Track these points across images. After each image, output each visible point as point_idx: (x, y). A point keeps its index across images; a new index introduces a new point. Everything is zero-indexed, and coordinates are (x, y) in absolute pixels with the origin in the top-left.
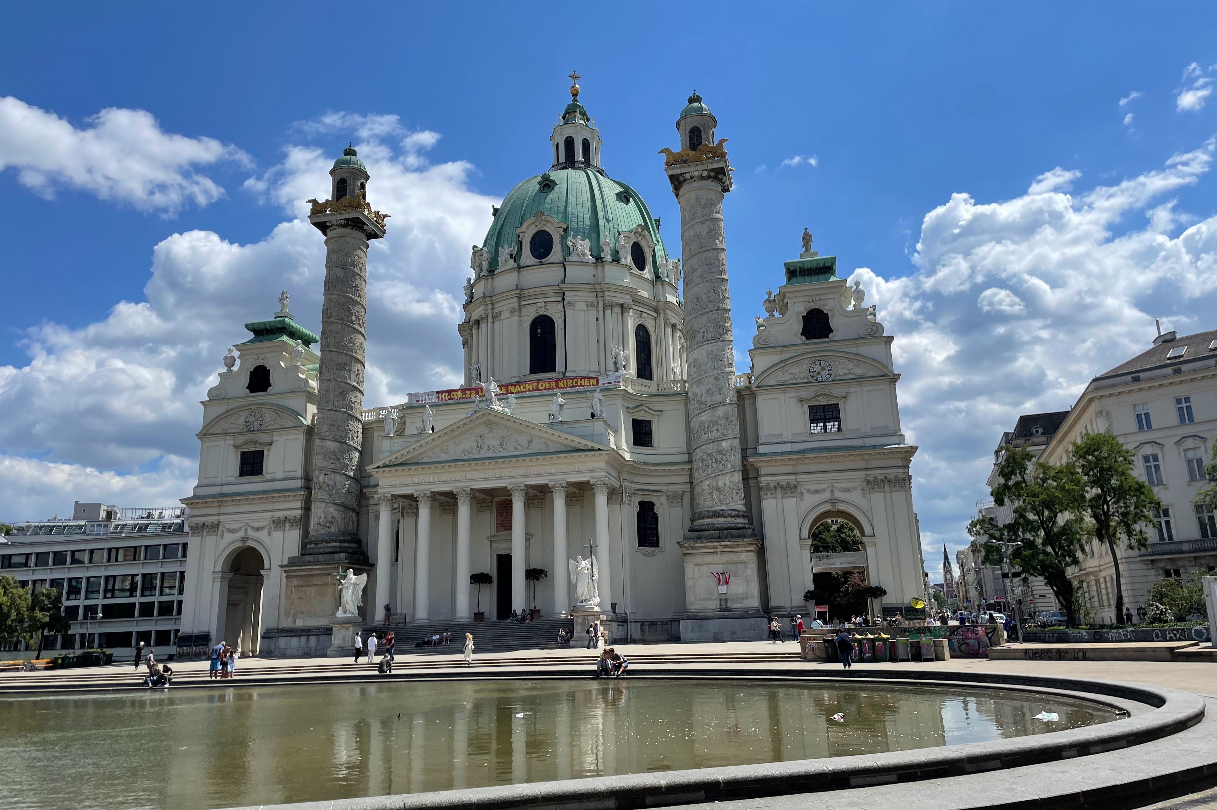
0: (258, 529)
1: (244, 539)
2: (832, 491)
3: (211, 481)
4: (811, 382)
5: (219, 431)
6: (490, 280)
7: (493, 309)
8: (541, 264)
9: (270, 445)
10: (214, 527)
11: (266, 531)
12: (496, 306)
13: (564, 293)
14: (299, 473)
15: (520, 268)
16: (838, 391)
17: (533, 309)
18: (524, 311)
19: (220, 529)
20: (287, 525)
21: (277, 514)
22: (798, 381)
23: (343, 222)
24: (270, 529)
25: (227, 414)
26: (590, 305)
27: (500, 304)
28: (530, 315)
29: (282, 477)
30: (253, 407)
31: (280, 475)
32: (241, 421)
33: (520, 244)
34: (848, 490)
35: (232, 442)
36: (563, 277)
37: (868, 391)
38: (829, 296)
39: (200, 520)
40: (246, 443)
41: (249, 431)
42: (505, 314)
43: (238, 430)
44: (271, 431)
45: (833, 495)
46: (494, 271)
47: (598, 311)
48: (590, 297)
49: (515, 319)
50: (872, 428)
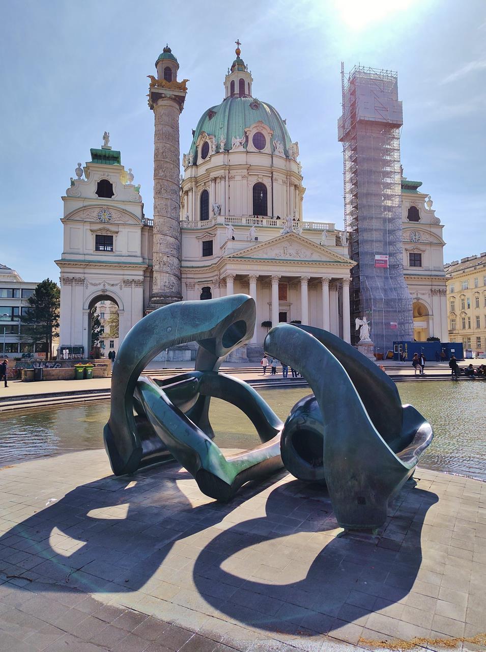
0: (113, 285)
1: (104, 291)
2: (417, 294)
3: (75, 251)
4: (411, 242)
5: (78, 218)
6: (226, 156)
7: (229, 173)
8: (260, 153)
9: (117, 233)
10: (81, 281)
11: (118, 286)
12: (231, 172)
13: (272, 173)
14: (139, 254)
15: (248, 152)
16: (422, 247)
17: (256, 177)
18: (250, 178)
19: (85, 283)
20: (133, 285)
21: (126, 277)
22: (406, 240)
23: (173, 96)
24: (121, 286)
25: (84, 208)
26: (284, 182)
27: (235, 171)
28: (253, 181)
29: (127, 255)
30: (103, 207)
31: (125, 252)
32: (95, 214)
33: (247, 137)
34: (424, 294)
35: (89, 228)
36: (271, 163)
37: (434, 250)
38: (420, 201)
39: (71, 276)
40: (100, 230)
41: (101, 222)
42: (238, 178)
43: (92, 220)
44: (118, 225)
45: (417, 296)
46: (228, 151)
47: (287, 186)
48: (283, 177)
49: (245, 182)
50: (434, 267)
